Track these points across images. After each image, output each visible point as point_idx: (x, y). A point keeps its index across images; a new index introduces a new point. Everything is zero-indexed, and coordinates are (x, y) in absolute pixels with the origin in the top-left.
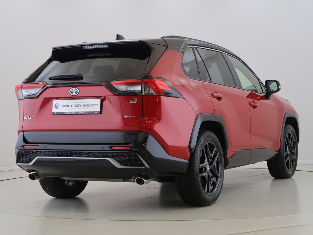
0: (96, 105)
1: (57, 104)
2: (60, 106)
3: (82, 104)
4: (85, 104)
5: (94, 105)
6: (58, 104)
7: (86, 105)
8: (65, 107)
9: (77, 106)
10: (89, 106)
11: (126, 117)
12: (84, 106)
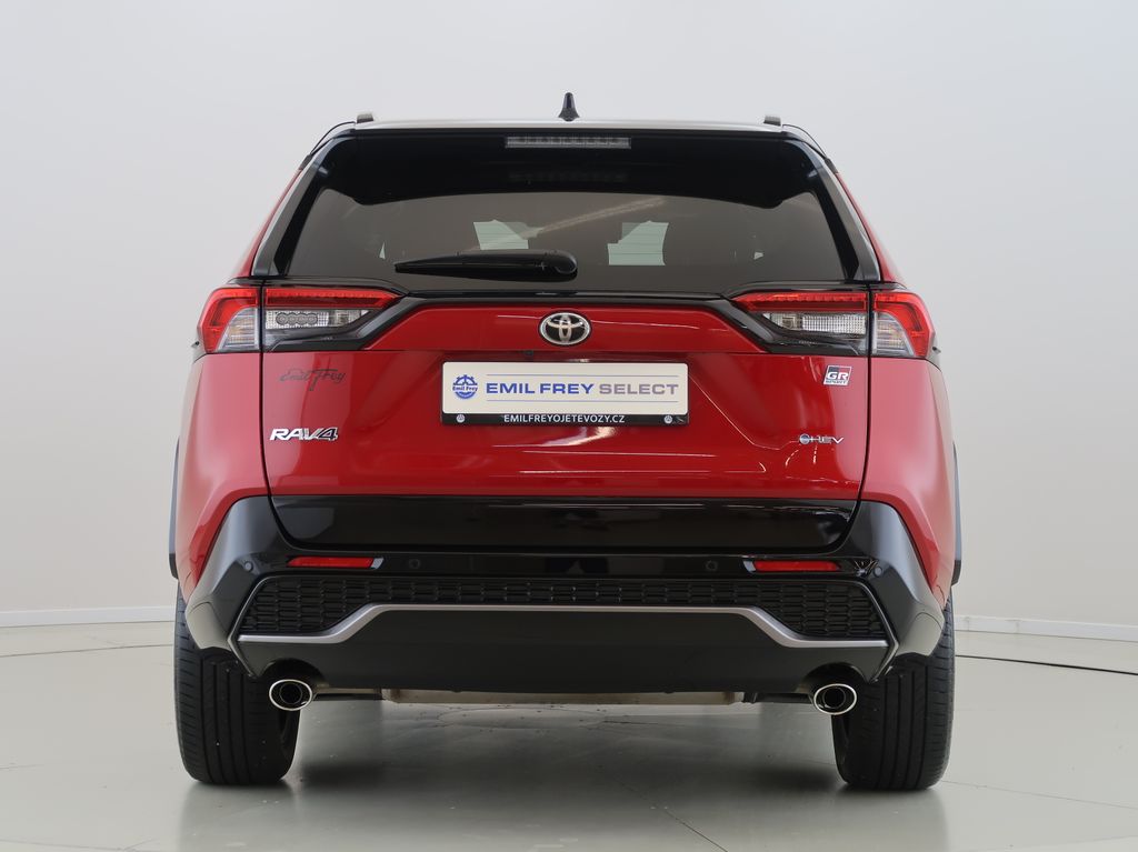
0: (668, 390)
1: (465, 377)
2: (482, 388)
3: (597, 382)
4: (613, 382)
5: (658, 389)
6: (471, 379)
7: (618, 389)
8: (508, 391)
9: (572, 389)
10: (629, 392)
11: (808, 440)
12: (605, 389)
